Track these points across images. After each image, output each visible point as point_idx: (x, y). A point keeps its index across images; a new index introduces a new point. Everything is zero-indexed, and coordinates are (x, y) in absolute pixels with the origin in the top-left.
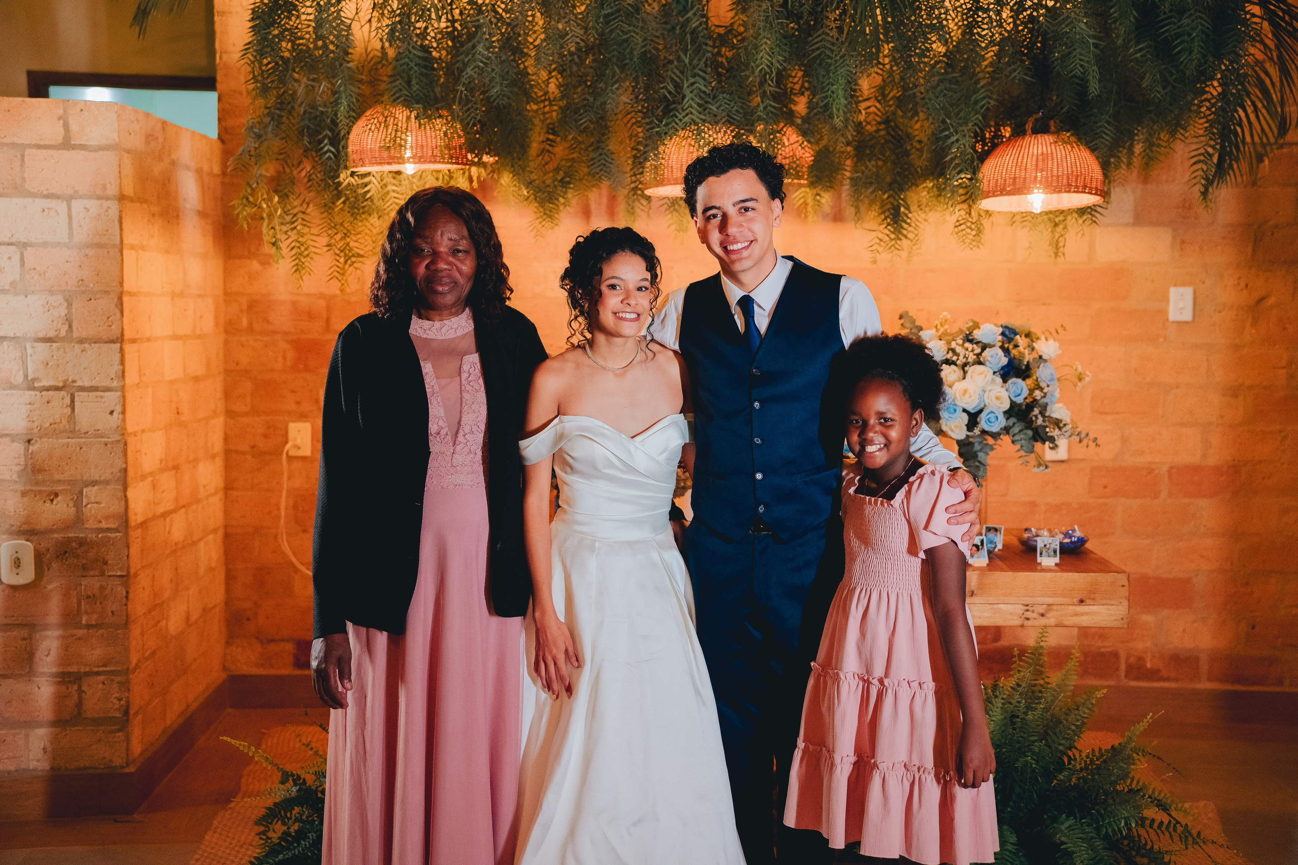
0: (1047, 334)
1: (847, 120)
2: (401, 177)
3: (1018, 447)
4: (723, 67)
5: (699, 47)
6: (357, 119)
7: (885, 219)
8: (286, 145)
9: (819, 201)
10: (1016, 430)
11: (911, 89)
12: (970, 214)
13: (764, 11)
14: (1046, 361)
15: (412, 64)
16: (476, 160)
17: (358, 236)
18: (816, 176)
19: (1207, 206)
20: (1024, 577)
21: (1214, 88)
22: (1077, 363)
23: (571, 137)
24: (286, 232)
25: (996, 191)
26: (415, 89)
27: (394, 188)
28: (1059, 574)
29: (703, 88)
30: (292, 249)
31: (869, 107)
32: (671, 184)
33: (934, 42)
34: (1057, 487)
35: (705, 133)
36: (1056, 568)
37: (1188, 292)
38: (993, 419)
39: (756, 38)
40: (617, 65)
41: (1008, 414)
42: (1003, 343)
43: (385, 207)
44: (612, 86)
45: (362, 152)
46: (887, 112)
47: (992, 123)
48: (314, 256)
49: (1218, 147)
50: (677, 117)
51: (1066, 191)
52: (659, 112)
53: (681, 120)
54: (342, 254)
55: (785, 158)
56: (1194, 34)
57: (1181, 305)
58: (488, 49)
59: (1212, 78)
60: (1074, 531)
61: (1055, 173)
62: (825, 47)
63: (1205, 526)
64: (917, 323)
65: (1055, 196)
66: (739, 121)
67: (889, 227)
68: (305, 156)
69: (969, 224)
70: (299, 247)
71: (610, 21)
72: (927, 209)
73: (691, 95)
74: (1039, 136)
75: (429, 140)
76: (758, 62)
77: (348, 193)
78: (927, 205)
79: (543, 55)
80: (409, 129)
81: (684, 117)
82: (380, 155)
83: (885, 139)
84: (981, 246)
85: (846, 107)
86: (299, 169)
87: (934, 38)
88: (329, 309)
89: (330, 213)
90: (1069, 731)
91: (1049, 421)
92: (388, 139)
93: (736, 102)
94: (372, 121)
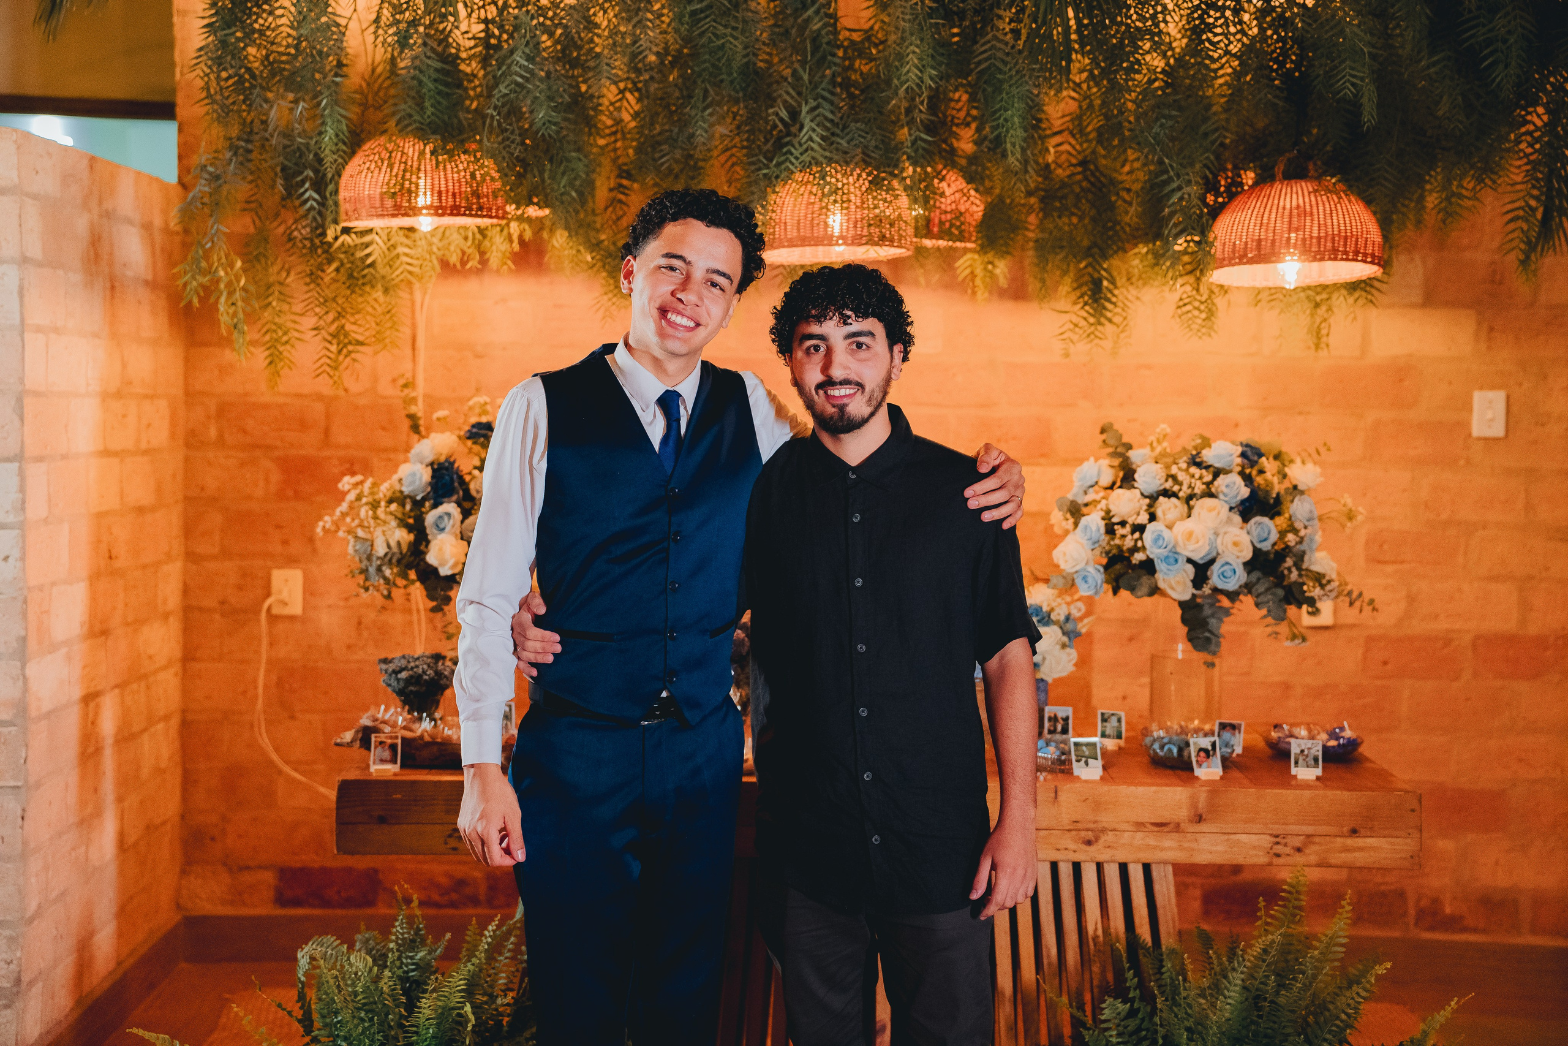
0: (1304, 454)
1: (1027, 160)
2: (416, 236)
3: (1264, 611)
4: (855, 84)
5: (824, 58)
6: (353, 153)
7: (1082, 296)
8: (255, 190)
9: (991, 272)
10: (1261, 588)
11: (1116, 117)
12: (1198, 290)
13: (911, 8)
14: (1302, 493)
15: (425, 79)
16: (519, 212)
17: (357, 316)
18: (987, 237)
19: (1527, 280)
20: (1274, 795)
21: (1539, 116)
22: (1346, 495)
23: (649, 180)
25: (1231, 259)
26: (429, 113)
27: (407, 250)
28: (1320, 792)
29: (830, 116)
30: (265, 334)
31: (1061, 144)
32: (784, 247)
33: (1148, 52)
34: (1320, 664)
35: (832, 177)
36: (1318, 783)
37: (1499, 398)
38: (1229, 573)
39: (900, 45)
40: (709, 82)
41: (1249, 566)
42: (1243, 467)
43: (394, 276)
44: (705, 109)
45: (356, 200)
46: (1084, 151)
47: (1230, 166)
48: (297, 344)
49: (1543, 198)
50: (792, 154)
51: (1330, 259)
52: (768, 148)
53: (797, 158)
54: (335, 341)
55: (946, 212)
56: (1512, 40)
57: (1489, 415)
58: (529, 59)
59: (1535, 103)
60: (1342, 729)
61: (1315, 234)
62: (996, 58)
63: (1524, 718)
64: (1125, 440)
65: (1315, 265)
66: (875, 159)
67: (1087, 308)
68: (284, 206)
69: (1197, 304)
70: (275, 331)
71: (700, 20)
72: (1141, 282)
73: (813, 125)
74: (1293, 182)
75: (450, 184)
76: (903, 78)
77: (342, 256)
78: (1140, 278)
79: (605, 67)
80: (422, 168)
81: (801, 154)
82: (382, 205)
83: (1081, 187)
84: (1213, 333)
85: (1025, 140)
86: (275, 224)
87: (1147, 46)
88: (328, 416)
89: (318, 285)
90: (1338, 1022)
91: (1307, 576)
92: (393, 182)
93: (874, 135)
94: (371, 158)
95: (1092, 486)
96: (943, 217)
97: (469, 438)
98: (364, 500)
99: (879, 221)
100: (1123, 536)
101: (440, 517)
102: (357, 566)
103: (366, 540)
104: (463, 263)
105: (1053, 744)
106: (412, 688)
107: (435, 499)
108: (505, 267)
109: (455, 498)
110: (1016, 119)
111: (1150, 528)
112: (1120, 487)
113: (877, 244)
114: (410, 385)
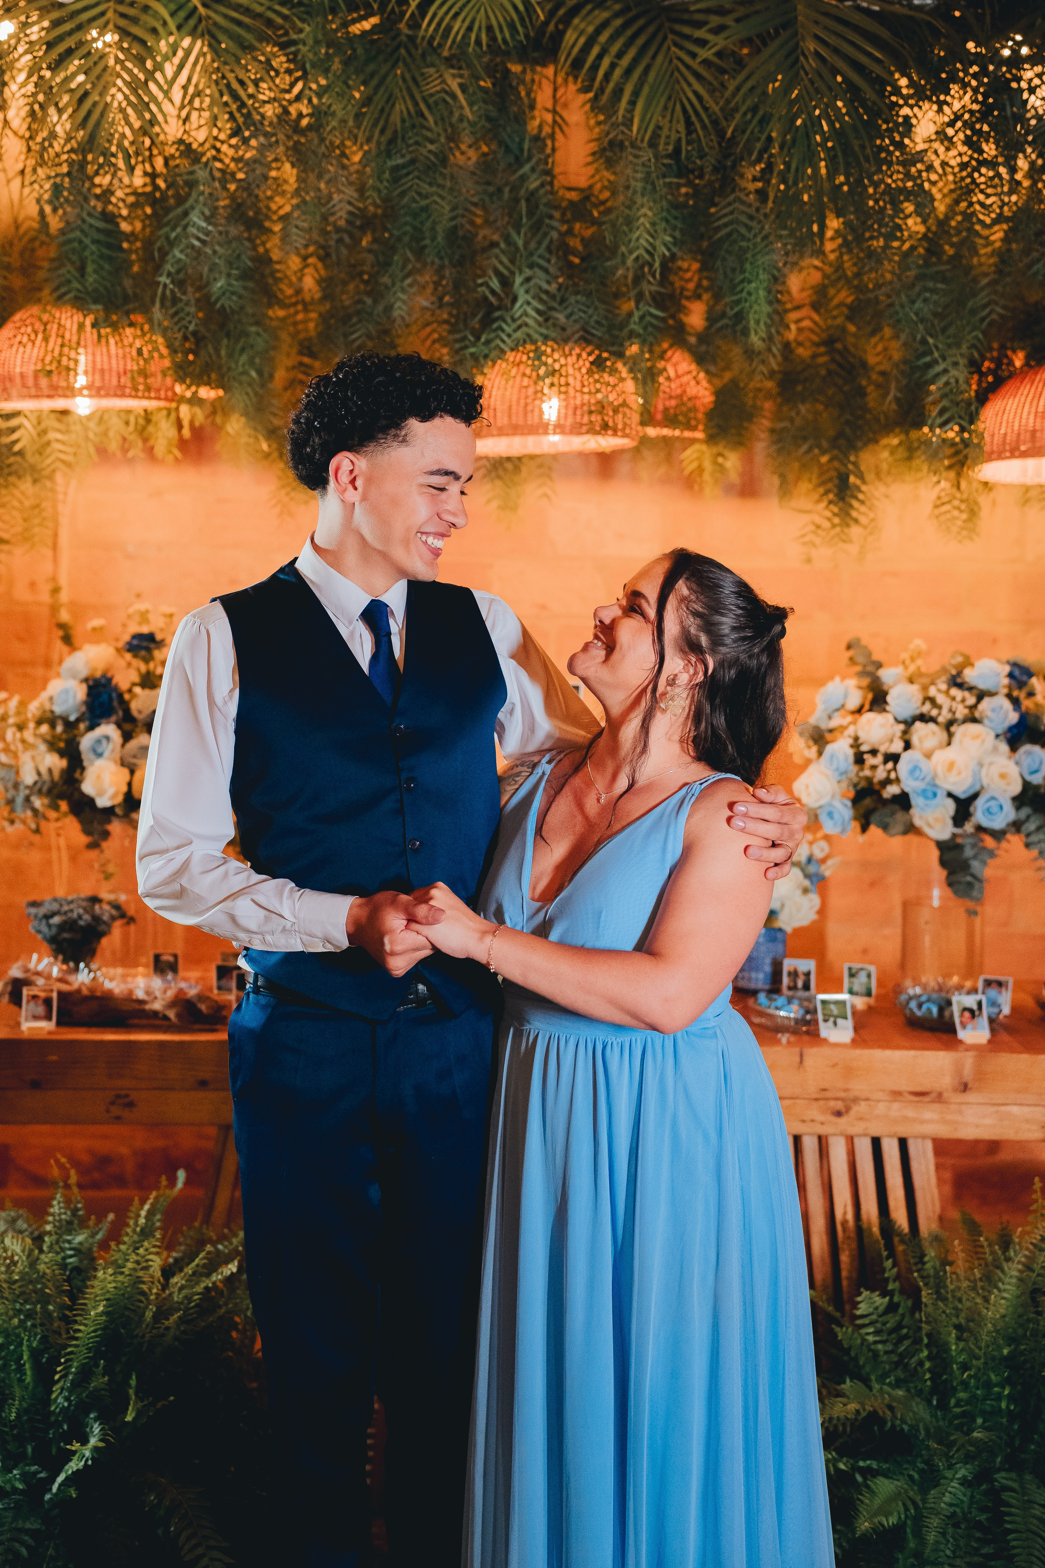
1: (770, 338)
2: (70, 419)
3: (1034, 853)
4: (575, 253)
5: (540, 222)
7: (826, 493)
9: (720, 465)
10: (1031, 826)
11: (872, 291)
12: (958, 488)
13: (643, 165)
15: (87, 241)
16: (190, 393)
18: (718, 426)
25: (1004, 451)
26: (91, 280)
27: (59, 436)
29: (546, 287)
31: (802, 319)
32: (493, 435)
33: (910, 216)
35: (547, 356)
38: (994, 809)
39: (629, 208)
40: (410, 248)
42: (1010, 689)
43: (44, 464)
44: (404, 278)
46: (829, 328)
47: (996, 345)
50: (503, 331)
52: (475, 323)
53: (509, 336)
55: (671, 397)
58: (207, 220)
62: (738, 222)
64: (876, 657)
66: (600, 338)
67: (832, 507)
69: (956, 503)
71: (401, 177)
72: (889, 479)
73: (528, 297)
75: (114, 361)
76: (632, 245)
78: (889, 473)
79: (294, 230)
80: (82, 343)
81: (515, 331)
82: (37, 385)
83: (827, 369)
84: (974, 537)
85: (768, 316)
87: (908, 209)
92: (48, 359)
93: (596, 309)
94: (23, 330)
95: (837, 710)
96: (667, 402)
97: (129, 650)
98: (11, 721)
99: (601, 407)
100: (874, 768)
101: (98, 741)
103: (11, 767)
104: (125, 450)
105: (796, 1002)
106: (66, 935)
107: (91, 720)
108: (171, 457)
109: (114, 718)
111: (905, 757)
112: (870, 710)
113: (599, 433)
114: (56, 590)
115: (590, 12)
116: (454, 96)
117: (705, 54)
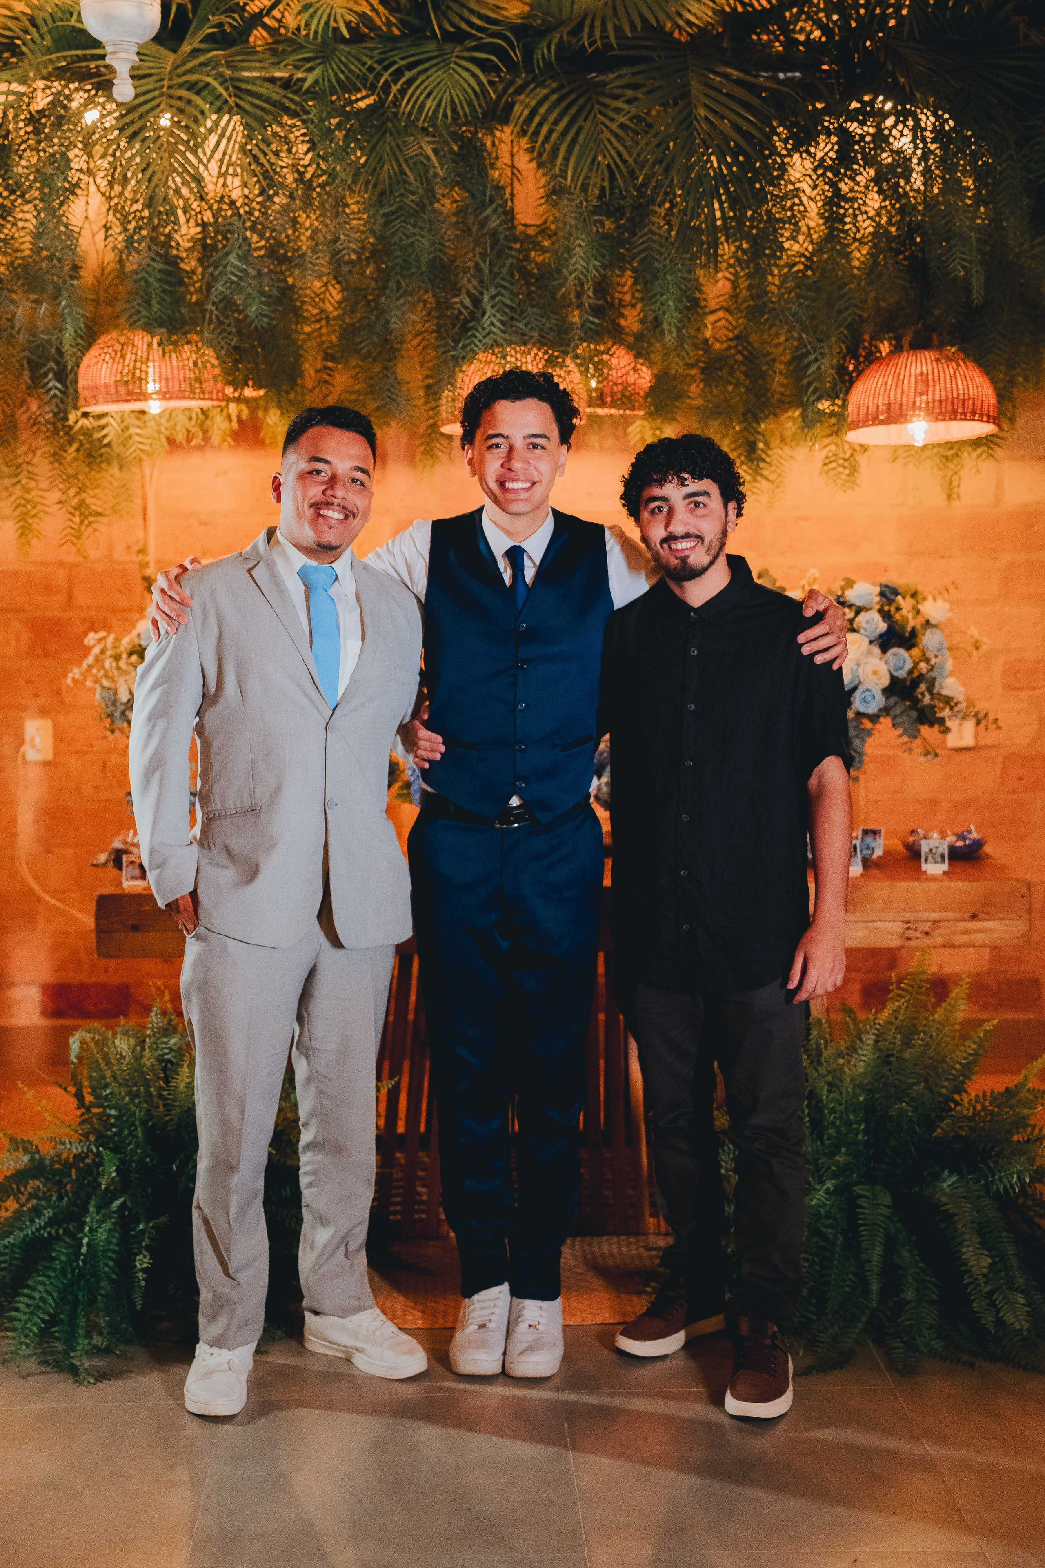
0: (936, 593)
1: (681, 338)
2: (146, 417)
3: (900, 731)
4: (531, 273)
5: (502, 251)
6: (89, 346)
8: (4, 380)
10: (898, 711)
12: (841, 449)
13: (577, 206)
14: (935, 626)
15: (151, 280)
16: (237, 394)
17: (97, 491)
18: (656, 405)
20: (905, 887)
22: (972, 628)
23: (354, 363)
24: (7, 489)
25: (867, 420)
26: (155, 309)
27: (138, 431)
28: (945, 884)
29: (509, 303)
30: (16, 508)
31: (719, 320)
33: (788, 239)
34: (962, 780)
35: (512, 356)
36: (944, 876)
38: (869, 699)
39: (569, 240)
40: (402, 275)
41: (888, 691)
42: (882, 606)
43: (128, 453)
44: (398, 299)
45: (94, 388)
46: (739, 326)
47: (866, 338)
48: (44, 516)
50: (476, 337)
51: (950, 419)
52: (455, 332)
53: (480, 341)
54: (77, 513)
55: (616, 384)
58: (240, 258)
60: (970, 832)
61: (937, 398)
62: (652, 250)
65: (942, 425)
66: (551, 341)
68: (29, 395)
69: (841, 462)
70: (24, 506)
71: (391, 222)
72: (794, 443)
73: (494, 311)
74: (918, 352)
75: (176, 372)
76: (571, 268)
77: (82, 437)
78: (793, 439)
79: (310, 266)
80: (151, 358)
81: (484, 337)
82: (117, 392)
83: (736, 361)
84: (856, 488)
85: (680, 321)
86: (22, 410)
87: (787, 234)
88: (70, 580)
89: (61, 464)
90: (953, 1072)
91: (939, 700)
92: (126, 371)
93: (548, 318)
94: (106, 350)
96: (615, 388)
98: (108, 653)
102: (103, 712)
103: (110, 689)
104: (189, 441)
108: (226, 444)
110: (671, 303)
114: (142, 551)
115: (534, 88)
116: (428, 158)
117: (622, 119)
